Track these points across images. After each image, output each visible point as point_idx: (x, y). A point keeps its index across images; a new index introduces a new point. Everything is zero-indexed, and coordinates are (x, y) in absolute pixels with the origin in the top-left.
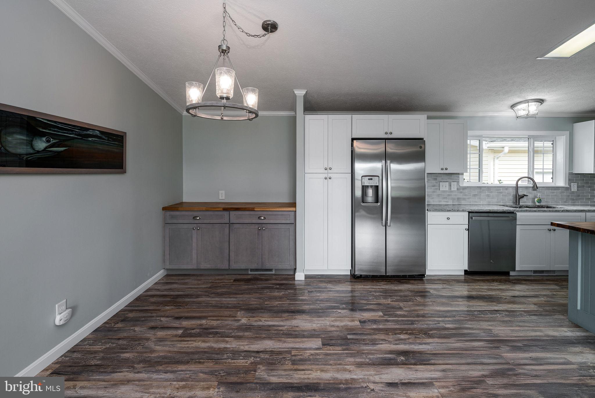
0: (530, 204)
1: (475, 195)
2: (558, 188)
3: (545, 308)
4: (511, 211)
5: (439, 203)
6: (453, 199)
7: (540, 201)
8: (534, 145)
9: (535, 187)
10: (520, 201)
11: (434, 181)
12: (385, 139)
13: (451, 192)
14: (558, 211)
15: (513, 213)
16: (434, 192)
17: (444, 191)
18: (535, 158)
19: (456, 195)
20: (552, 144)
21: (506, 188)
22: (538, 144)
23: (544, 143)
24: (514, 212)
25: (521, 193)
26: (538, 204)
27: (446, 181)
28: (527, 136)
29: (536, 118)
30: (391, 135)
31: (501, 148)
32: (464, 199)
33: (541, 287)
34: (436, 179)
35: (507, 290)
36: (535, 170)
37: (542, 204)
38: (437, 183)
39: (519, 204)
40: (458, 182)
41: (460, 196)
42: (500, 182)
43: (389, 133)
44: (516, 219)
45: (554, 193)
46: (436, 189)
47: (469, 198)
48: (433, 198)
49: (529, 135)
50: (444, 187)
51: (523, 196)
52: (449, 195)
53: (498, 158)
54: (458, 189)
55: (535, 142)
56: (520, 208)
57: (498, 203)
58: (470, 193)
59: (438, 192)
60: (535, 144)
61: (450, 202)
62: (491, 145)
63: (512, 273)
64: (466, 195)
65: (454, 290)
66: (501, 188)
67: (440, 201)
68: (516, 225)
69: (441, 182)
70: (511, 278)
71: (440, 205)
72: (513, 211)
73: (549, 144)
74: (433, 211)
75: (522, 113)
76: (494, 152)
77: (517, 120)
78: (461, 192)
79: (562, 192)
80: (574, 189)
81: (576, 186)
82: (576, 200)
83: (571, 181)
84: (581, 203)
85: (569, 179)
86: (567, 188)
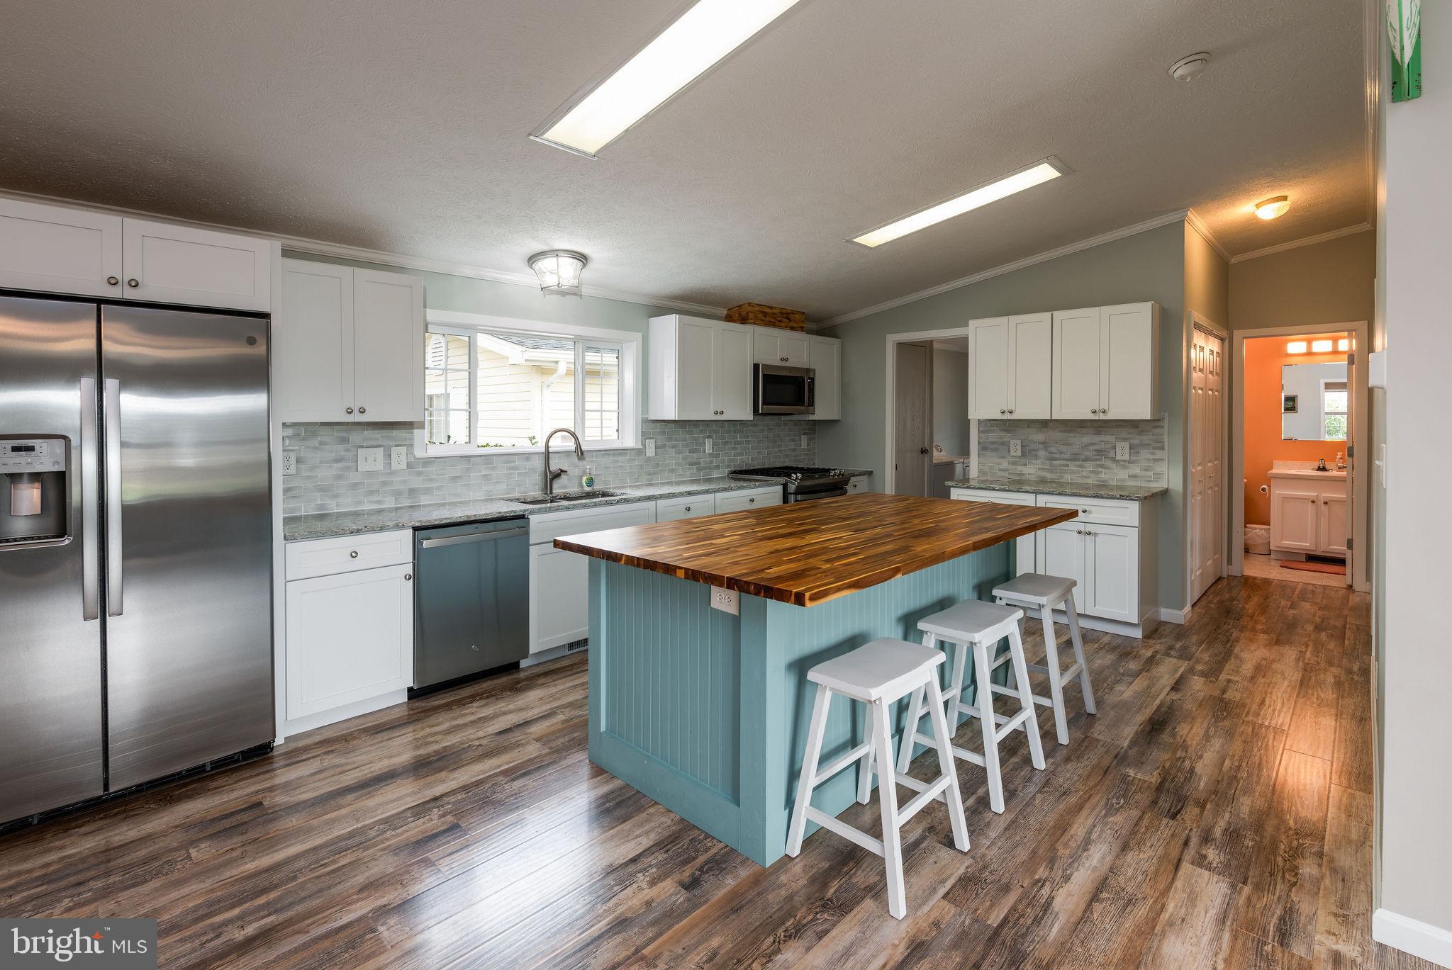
0: (573, 490)
1: (454, 479)
2: (623, 452)
3: (554, 744)
4: (518, 514)
5: (356, 507)
6: (397, 494)
7: (591, 482)
8: (583, 358)
9: (580, 453)
10: (555, 486)
11: (341, 447)
12: (99, 301)
13: (389, 474)
14: (627, 501)
15: (522, 517)
16: (339, 477)
17: (370, 474)
18: (588, 388)
19: (405, 481)
20: (617, 358)
21: (527, 456)
22: (591, 357)
23: (602, 356)
24: (525, 515)
25: (555, 466)
26: (587, 489)
27: (375, 443)
28: (573, 337)
29: (581, 298)
30: (132, 290)
31: (553, 365)
32: (427, 491)
33: (571, 684)
34: (344, 440)
35: (495, 716)
36: (586, 412)
37: (598, 487)
38: (348, 450)
39: (551, 493)
40: (410, 446)
41: (416, 482)
42: (533, 441)
43: (126, 280)
44: (527, 534)
45: (617, 461)
46: (348, 468)
47: (439, 488)
48: (336, 496)
49: (578, 334)
50: (371, 460)
51: (557, 475)
52: (384, 483)
53: (548, 386)
54: (409, 466)
55: (586, 354)
56: (552, 501)
57: (508, 494)
58: (442, 475)
59: (353, 477)
60: (587, 358)
61: (390, 503)
62: (532, 354)
63: (524, 664)
64: (431, 480)
65: (349, 767)
66: (517, 457)
67: (359, 503)
68: (528, 545)
69: (363, 447)
70: (522, 675)
71: (356, 514)
72: (521, 513)
73: (610, 359)
74: (304, 538)
75: (551, 281)
76: (542, 373)
77: (544, 296)
78: (419, 474)
79: (631, 460)
80: (651, 452)
81: (653, 446)
82: (654, 474)
83: (645, 435)
84: (661, 479)
85: (642, 431)
86: (640, 452)
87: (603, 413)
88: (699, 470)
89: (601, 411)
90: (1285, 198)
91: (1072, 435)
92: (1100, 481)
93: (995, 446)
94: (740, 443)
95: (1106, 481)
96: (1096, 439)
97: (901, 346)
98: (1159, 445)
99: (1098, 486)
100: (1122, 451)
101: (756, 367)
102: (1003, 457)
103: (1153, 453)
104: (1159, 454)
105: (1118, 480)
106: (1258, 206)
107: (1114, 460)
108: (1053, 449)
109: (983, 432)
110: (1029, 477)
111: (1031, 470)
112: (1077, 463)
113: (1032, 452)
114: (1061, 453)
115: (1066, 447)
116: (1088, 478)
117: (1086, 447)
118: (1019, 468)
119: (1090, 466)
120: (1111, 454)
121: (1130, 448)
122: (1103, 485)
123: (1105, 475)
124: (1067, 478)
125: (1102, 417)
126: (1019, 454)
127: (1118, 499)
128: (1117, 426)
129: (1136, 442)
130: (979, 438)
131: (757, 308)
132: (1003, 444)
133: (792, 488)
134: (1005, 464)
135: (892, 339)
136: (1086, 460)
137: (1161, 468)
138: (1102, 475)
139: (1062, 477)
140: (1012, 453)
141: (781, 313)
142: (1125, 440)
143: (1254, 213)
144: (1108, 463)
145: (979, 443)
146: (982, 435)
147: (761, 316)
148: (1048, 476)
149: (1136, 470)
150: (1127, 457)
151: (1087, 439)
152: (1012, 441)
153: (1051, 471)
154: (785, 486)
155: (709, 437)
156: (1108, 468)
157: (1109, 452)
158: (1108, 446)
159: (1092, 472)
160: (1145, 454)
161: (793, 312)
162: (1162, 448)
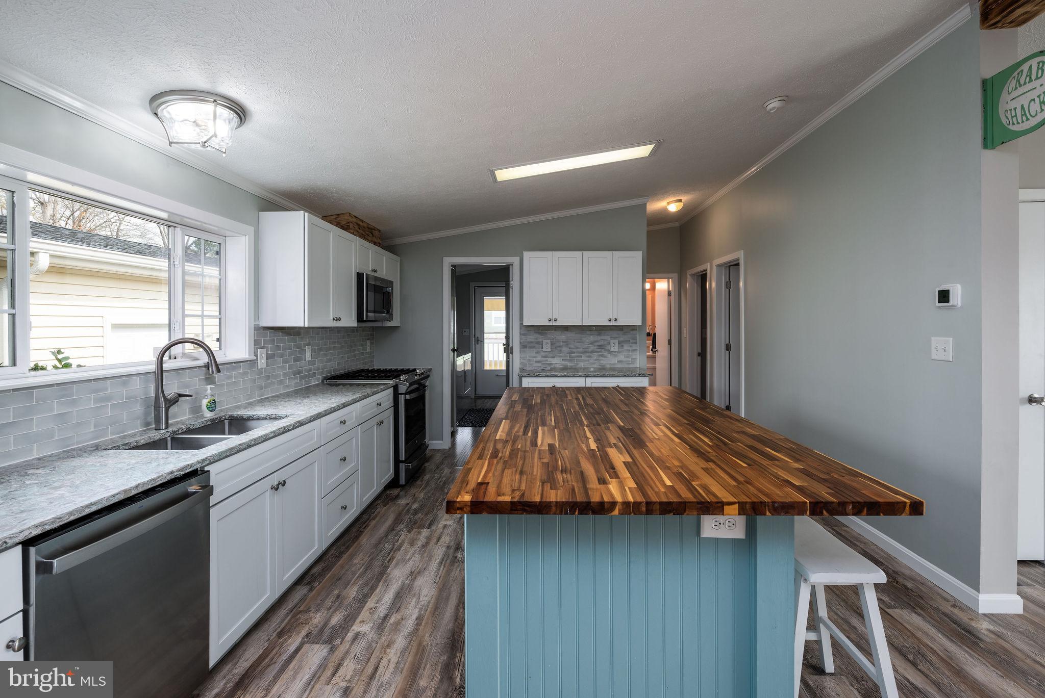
2: (238, 364)
7: (213, 405)
9: (213, 368)
21: (125, 379)
24: (200, 468)
26: (208, 414)
37: (216, 412)
39: (168, 427)
45: (231, 377)
57: (97, 438)
72: (198, 466)
75: (188, 135)
79: (245, 374)
80: (262, 363)
81: (264, 356)
82: (266, 387)
83: (257, 344)
84: (271, 393)
85: (254, 340)
86: (252, 363)
87: (205, 320)
88: (302, 378)
89: (202, 316)
90: (680, 201)
91: (584, 336)
92: (600, 365)
93: (532, 345)
94: (330, 349)
95: (604, 365)
96: (599, 338)
97: (454, 268)
98: (634, 341)
99: (600, 369)
100: (614, 346)
101: (360, 276)
102: (537, 353)
103: (631, 346)
104: (635, 347)
105: (612, 364)
106: (668, 203)
107: (610, 352)
108: (572, 346)
109: (524, 335)
110: (557, 366)
111: (557, 362)
112: (588, 354)
113: (558, 348)
114: (577, 348)
115: (580, 344)
116: (594, 364)
117: (592, 343)
118: (549, 359)
119: (595, 356)
120: (608, 348)
121: (619, 344)
122: (603, 368)
123: (604, 362)
124: (581, 365)
125: (614, 323)
126: (549, 349)
127: (638, 376)
128: (612, 330)
129: (622, 339)
130: (521, 339)
131: (354, 220)
132: (538, 343)
133: (403, 389)
134: (539, 358)
135: (449, 261)
136: (593, 352)
137: (636, 355)
138: (602, 362)
139: (577, 364)
140: (545, 349)
141: (368, 227)
142: (615, 338)
143: (666, 207)
144: (606, 353)
145: (520, 343)
146: (523, 337)
147: (356, 227)
148: (569, 364)
149: (621, 357)
150: (616, 349)
151: (592, 338)
152: (544, 341)
153: (570, 361)
154: (396, 388)
155: (308, 344)
156: (605, 357)
157: (606, 346)
158: (606, 343)
159: (596, 360)
160: (626, 347)
161: (374, 229)
162: (636, 343)
